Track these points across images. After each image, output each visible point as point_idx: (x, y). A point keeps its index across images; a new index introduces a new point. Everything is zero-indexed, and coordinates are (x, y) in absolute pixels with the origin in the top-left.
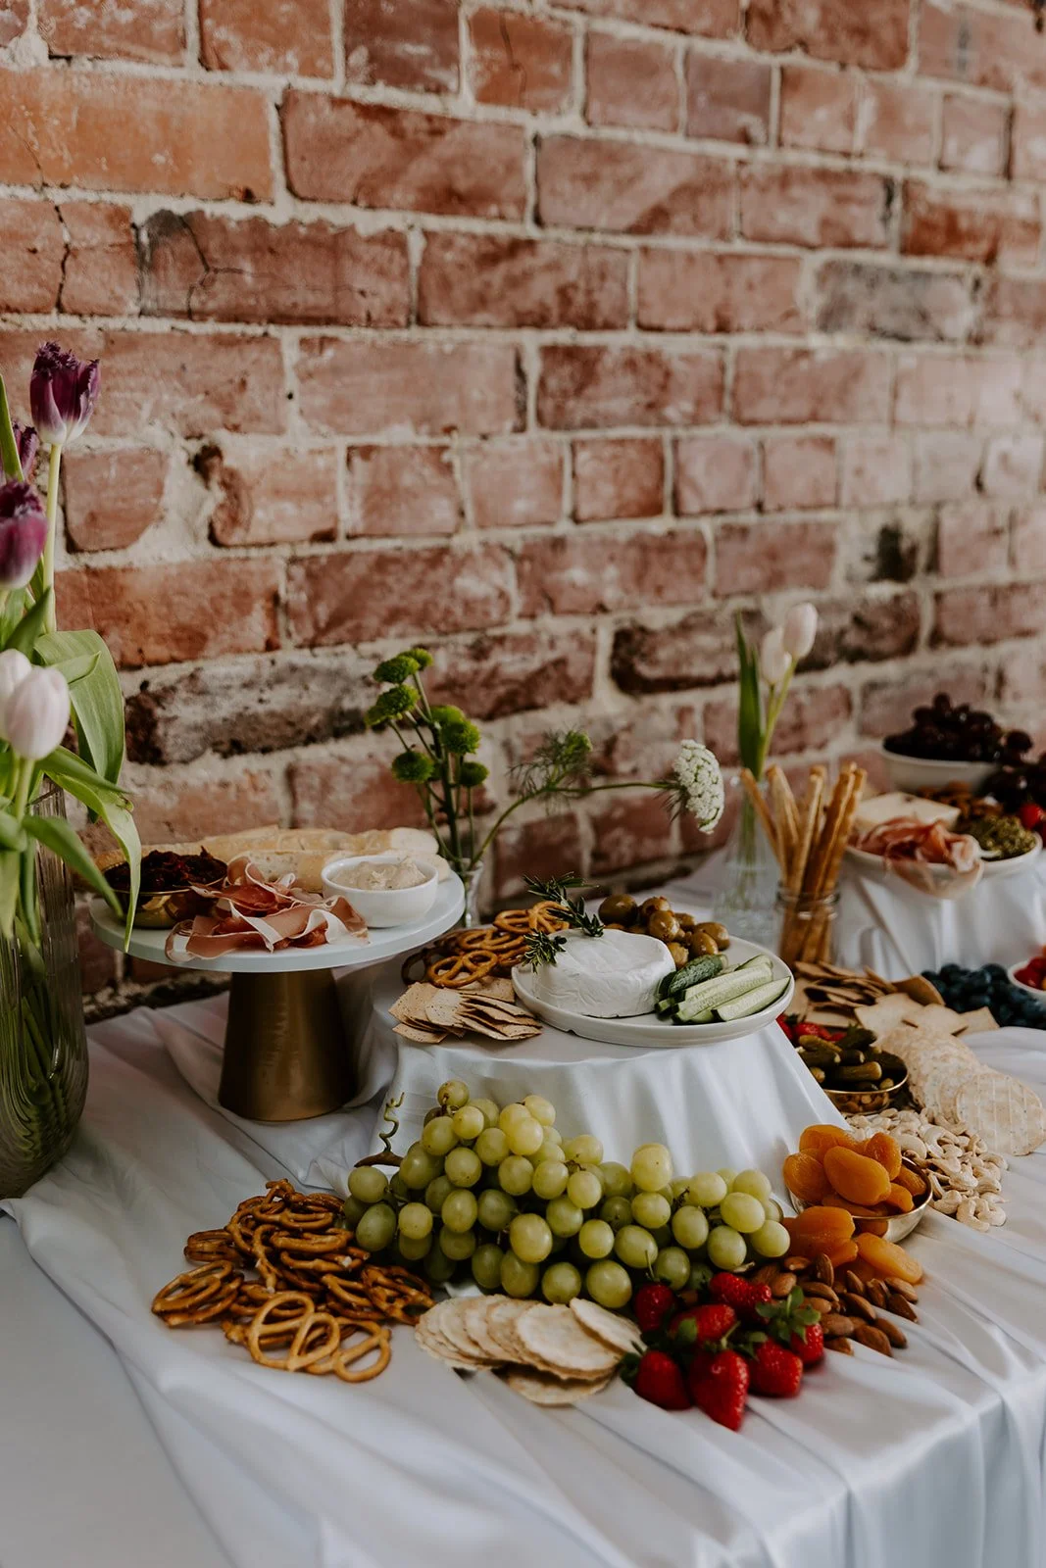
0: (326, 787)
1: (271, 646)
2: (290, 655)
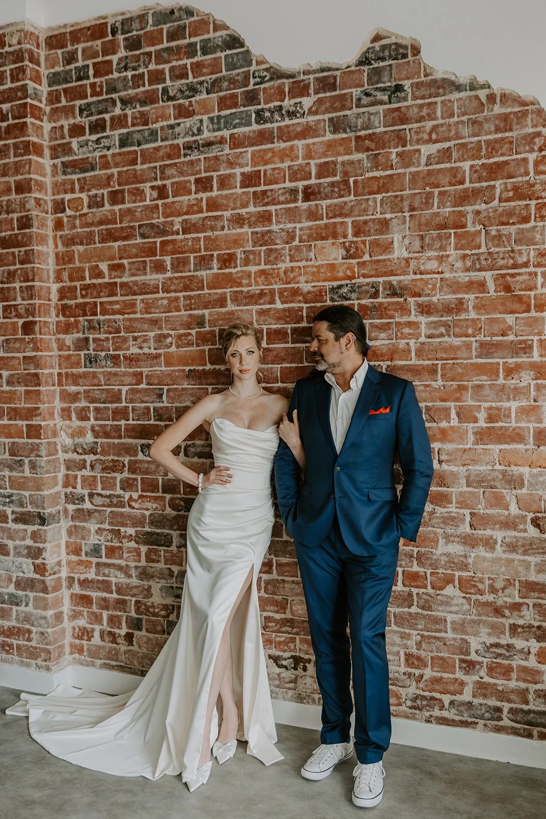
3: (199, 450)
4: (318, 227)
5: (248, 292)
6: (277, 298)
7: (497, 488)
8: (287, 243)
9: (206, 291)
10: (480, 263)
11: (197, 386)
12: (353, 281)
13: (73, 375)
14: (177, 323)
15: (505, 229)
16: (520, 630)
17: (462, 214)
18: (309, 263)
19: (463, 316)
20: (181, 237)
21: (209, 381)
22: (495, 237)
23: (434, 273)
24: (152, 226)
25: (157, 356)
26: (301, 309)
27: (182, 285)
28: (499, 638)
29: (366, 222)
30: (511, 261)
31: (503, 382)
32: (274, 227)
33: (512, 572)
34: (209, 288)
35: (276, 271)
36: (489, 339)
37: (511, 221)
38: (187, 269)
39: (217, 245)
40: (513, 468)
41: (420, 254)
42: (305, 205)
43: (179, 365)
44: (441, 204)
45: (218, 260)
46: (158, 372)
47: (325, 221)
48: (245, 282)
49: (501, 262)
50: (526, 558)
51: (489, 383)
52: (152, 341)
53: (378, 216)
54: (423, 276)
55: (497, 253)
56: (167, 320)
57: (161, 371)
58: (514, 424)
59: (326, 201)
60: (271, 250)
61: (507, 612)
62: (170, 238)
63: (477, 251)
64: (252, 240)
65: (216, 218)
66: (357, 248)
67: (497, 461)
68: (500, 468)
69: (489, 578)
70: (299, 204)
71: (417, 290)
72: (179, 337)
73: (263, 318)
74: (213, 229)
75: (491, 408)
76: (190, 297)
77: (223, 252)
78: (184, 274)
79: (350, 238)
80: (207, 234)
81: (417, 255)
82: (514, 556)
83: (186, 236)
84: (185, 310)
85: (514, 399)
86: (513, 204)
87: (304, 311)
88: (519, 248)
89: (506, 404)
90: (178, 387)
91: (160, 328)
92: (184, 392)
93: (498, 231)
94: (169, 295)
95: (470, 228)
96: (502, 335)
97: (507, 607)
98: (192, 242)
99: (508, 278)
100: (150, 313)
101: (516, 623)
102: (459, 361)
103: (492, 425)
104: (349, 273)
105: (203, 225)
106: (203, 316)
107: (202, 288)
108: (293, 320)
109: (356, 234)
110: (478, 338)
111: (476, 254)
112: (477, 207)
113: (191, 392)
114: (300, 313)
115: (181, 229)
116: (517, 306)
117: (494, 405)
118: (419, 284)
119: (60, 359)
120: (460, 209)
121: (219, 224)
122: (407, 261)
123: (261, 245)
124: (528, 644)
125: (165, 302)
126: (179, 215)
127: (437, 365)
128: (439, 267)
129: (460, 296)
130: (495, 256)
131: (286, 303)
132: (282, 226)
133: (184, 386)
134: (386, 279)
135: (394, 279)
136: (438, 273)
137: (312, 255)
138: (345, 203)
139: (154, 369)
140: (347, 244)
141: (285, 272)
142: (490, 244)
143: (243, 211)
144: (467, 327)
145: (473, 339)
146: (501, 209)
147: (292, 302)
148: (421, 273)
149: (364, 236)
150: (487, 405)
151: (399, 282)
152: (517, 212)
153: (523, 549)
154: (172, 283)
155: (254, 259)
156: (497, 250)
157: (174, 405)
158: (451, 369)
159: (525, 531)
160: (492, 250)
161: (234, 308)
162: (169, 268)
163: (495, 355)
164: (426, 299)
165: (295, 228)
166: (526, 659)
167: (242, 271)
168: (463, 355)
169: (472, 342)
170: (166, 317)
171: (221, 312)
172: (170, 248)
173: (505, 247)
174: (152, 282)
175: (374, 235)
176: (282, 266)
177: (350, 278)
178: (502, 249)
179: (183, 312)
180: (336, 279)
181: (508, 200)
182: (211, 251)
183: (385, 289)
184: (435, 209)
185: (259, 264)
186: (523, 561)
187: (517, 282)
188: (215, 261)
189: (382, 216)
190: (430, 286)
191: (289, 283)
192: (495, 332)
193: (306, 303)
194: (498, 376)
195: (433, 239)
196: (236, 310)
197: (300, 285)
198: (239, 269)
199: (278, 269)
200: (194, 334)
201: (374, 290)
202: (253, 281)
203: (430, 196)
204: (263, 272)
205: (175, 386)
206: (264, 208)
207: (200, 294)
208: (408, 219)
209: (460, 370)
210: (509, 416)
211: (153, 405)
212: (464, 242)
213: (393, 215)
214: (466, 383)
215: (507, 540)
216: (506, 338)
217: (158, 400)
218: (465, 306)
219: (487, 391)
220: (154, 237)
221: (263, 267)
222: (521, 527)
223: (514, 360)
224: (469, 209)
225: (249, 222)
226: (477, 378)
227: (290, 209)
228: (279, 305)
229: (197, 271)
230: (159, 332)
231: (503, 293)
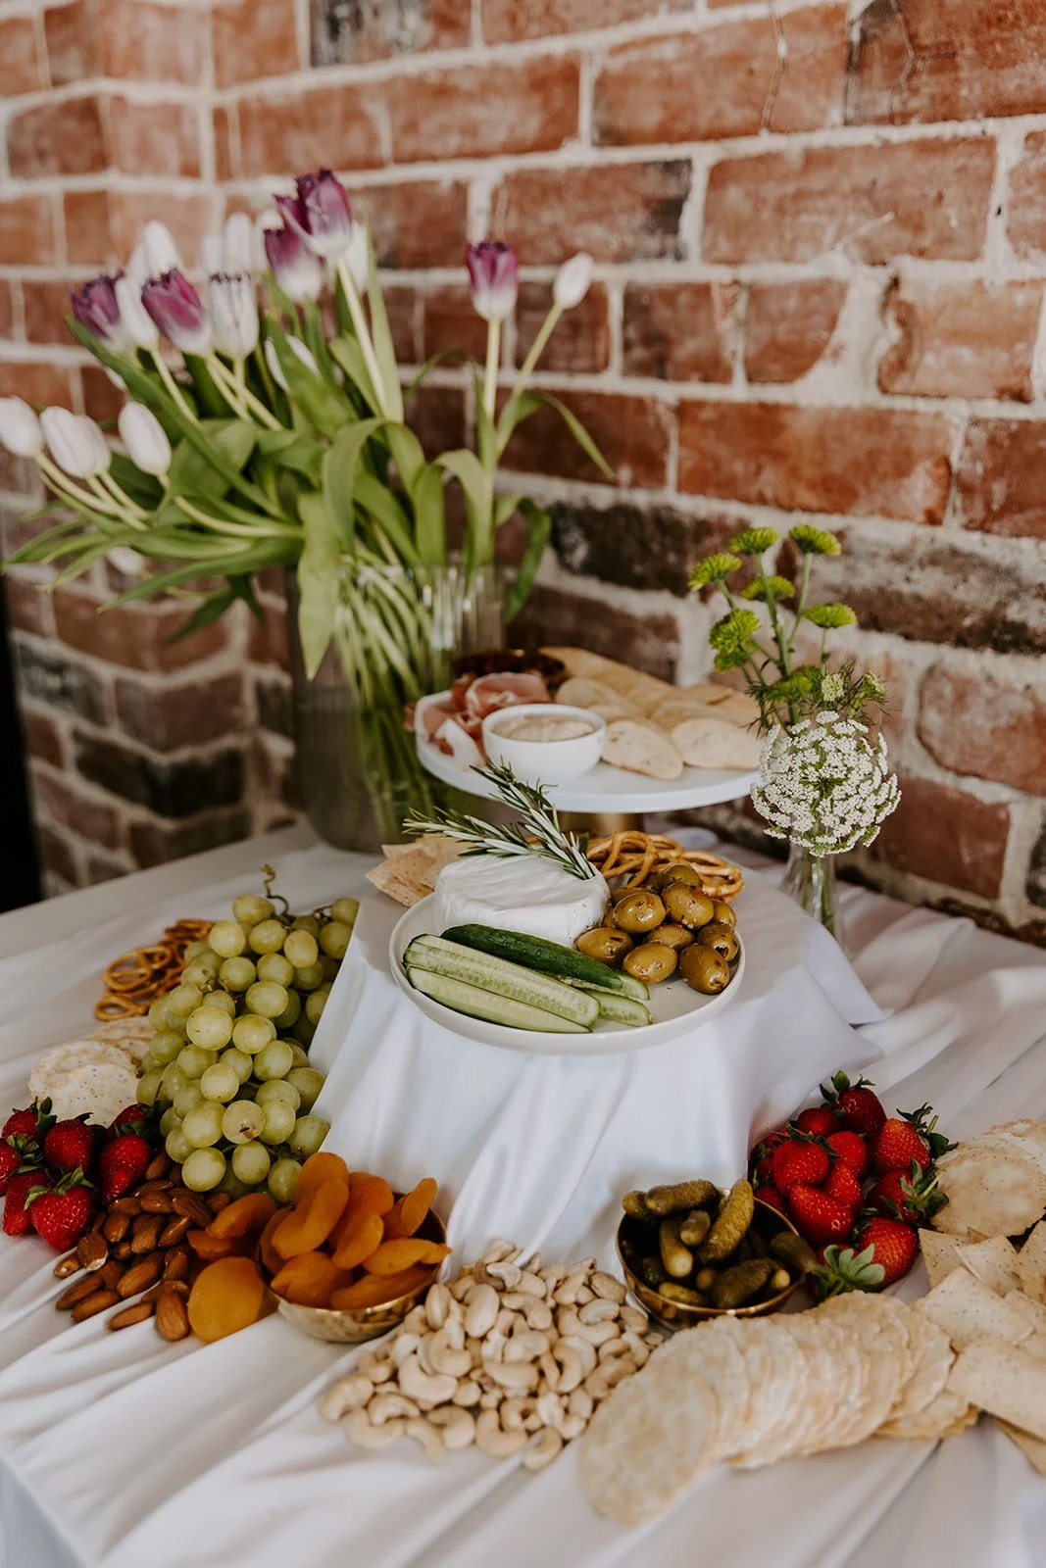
0: (960, 698)
1: (933, 519)
2: (953, 533)
3: (867, 577)
13: (267, 113)
46: (668, 51)
57: (685, 37)
92: (816, 181)
113: (861, 175)
119: (216, 33)
133: (818, 140)
139: (648, 26)
157: (746, 274)
217: (653, 243)
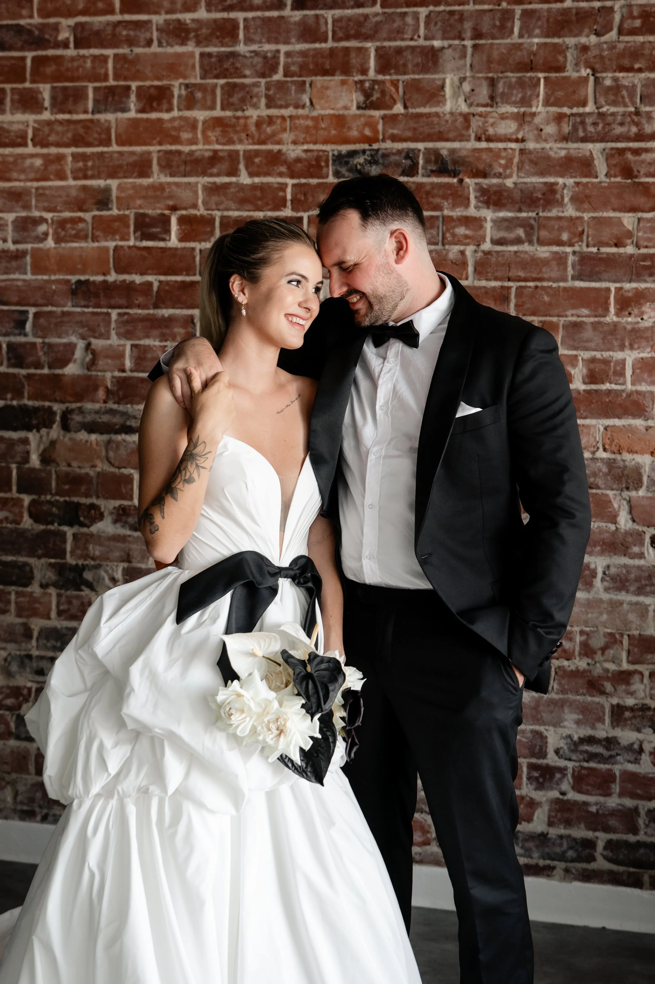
4: (318, 53)
5: (191, 153)
6: (242, 166)
7: (598, 488)
8: (263, 75)
9: (115, 148)
10: (585, 130)
11: (90, 310)
12: (375, 146)
14: (59, 200)
15: (627, 79)
16: (627, 714)
17: (560, 50)
18: (300, 112)
19: (554, 213)
20: (71, 52)
21: (113, 302)
22: (609, 88)
23: (510, 140)
24: (19, 30)
25: (19, 255)
26: (283, 187)
27: (70, 135)
28: (593, 727)
29: (399, 51)
30: (634, 129)
31: (615, 319)
32: (241, 48)
33: (618, 622)
34: (120, 143)
35: (242, 121)
36: (594, 250)
37: (637, 66)
38: (81, 107)
39: (138, 71)
40: (627, 456)
41: (489, 109)
42: (297, 15)
43: (59, 271)
44: (526, 31)
45: (138, 96)
47: (330, 44)
48: (185, 136)
49: (618, 130)
50: (641, 599)
51: (592, 319)
52: (10, 228)
53: (421, 42)
54: (492, 145)
55: (613, 114)
56: (41, 194)
58: (629, 387)
59: (332, 12)
60: (235, 85)
61: (608, 687)
62: (51, 52)
63: (581, 110)
64: (202, 67)
65: (138, 25)
66: (383, 93)
67: (600, 445)
68: (604, 455)
69: (582, 633)
70: (287, 12)
71: (481, 167)
72: (62, 224)
73: (215, 199)
74: (131, 42)
75: (593, 360)
76: (84, 157)
77: (148, 83)
78: (75, 117)
79: (372, 73)
80: (121, 51)
81: (481, 109)
82: (623, 596)
83: (83, 52)
84: (75, 178)
85: (632, 348)
86: (640, 39)
87: (289, 190)
88: (648, 109)
89: (618, 355)
90: (54, 309)
91: (27, 207)
93: (615, 80)
94: (45, 151)
95: (570, 73)
96: (616, 245)
97: (608, 679)
98: (93, 62)
99: (629, 156)
100: (9, 180)
101: (622, 703)
102: (545, 284)
103: (594, 387)
104: (367, 132)
105: (114, 35)
106: (107, 190)
107: (108, 143)
108: (267, 204)
109: (382, 69)
110: (577, 248)
111: (580, 115)
112: (583, 40)
114: (281, 194)
115: (72, 39)
116: (641, 201)
117: (598, 355)
118: (484, 156)
120: (556, 40)
121: (143, 36)
122: (467, 118)
123: (217, 77)
124: (640, 736)
125: (38, 162)
126: (70, 14)
127: (509, 288)
128: (518, 131)
129: (551, 180)
130: (610, 119)
131: (258, 175)
132: (255, 47)
134: (430, 145)
135: (444, 147)
136: (517, 140)
137: (305, 99)
138: (366, 17)
140: (367, 85)
141: (259, 124)
142: (602, 101)
143: (187, 17)
144: (561, 229)
145: (568, 249)
146: (621, 46)
147: (267, 174)
148: (489, 139)
149: (397, 73)
150: (587, 355)
151: (452, 151)
152: (647, 52)
153: (637, 585)
154: (51, 130)
155: (204, 98)
156: (613, 109)
158: (532, 296)
159: (641, 556)
160: (604, 109)
161: (165, 179)
162: (47, 104)
163: (605, 276)
164: (495, 181)
165: (278, 51)
166: (636, 761)
167: (181, 118)
168: (553, 275)
169: (567, 254)
170: (37, 189)
171: (141, 186)
172: (50, 70)
173: (626, 105)
174: (15, 127)
175: (414, 73)
176: (253, 114)
177: (370, 141)
178: (621, 109)
179: (71, 182)
180: (346, 141)
181: (633, 32)
182: (125, 79)
183: (427, 161)
184: (515, 38)
185: (212, 107)
186: (637, 603)
187: (643, 162)
188: (133, 97)
189: (428, 43)
190: (503, 162)
191: (264, 143)
192: (605, 239)
193: (292, 177)
194: (607, 310)
195: (511, 86)
196: (169, 184)
197: (284, 148)
198: (175, 113)
199: (247, 118)
200: (89, 220)
201: (409, 162)
202: (200, 136)
203: (507, 16)
204: (218, 122)
205: (49, 308)
206: (225, 15)
207: (102, 153)
208: (469, 51)
209: (546, 299)
210: (622, 374)
211: (7, 339)
212: (560, 94)
213: (446, 43)
214: (555, 319)
215: (613, 570)
216: (621, 250)
218: (558, 196)
219: (588, 333)
220: (22, 49)
221: (218, 113)
222: (636, 549)
223: (634, 285)
224: (571, 41)
225: (197, 36)
226: (574, 312)
227: (270, 19)
228: (245, 179)
229: (99, 112)
230: (24, 214)
231: (618, 179)
